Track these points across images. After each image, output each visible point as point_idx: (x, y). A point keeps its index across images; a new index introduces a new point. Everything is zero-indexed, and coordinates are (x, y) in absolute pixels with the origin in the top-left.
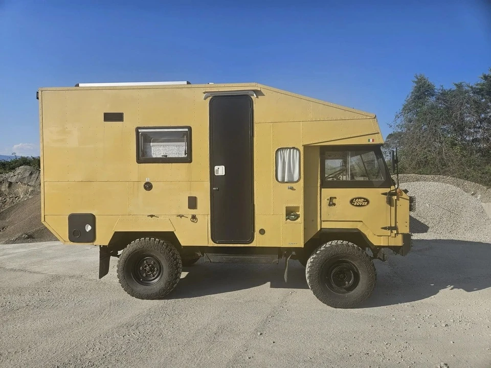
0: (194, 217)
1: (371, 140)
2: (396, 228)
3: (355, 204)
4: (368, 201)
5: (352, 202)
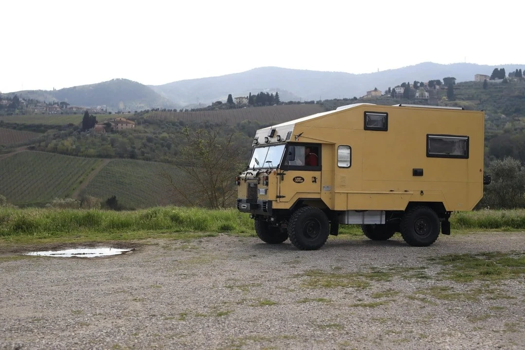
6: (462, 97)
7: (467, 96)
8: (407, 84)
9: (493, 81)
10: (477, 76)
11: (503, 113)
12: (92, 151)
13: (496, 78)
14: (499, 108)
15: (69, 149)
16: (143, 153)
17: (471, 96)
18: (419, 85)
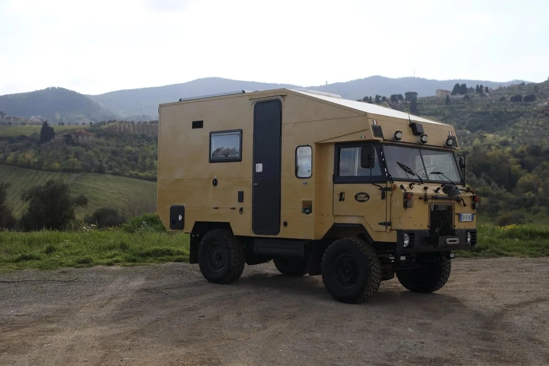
0: (241, 210)
1: (363, 136)
2: (389, 224)
3: (359, 199)
4: (368, 196)
5: (356, 197)
6: (426, 112)
7: (430, 112)
8: (369, 97)
9: (454, 97)
10: (438, 91)
11: (468, 128)
12: (57, 165)
13: (458, 94)
14: (463, 124)
15: (31, 162)
16: (111, 168)
17: (434, 112)
18: (381, 99)
